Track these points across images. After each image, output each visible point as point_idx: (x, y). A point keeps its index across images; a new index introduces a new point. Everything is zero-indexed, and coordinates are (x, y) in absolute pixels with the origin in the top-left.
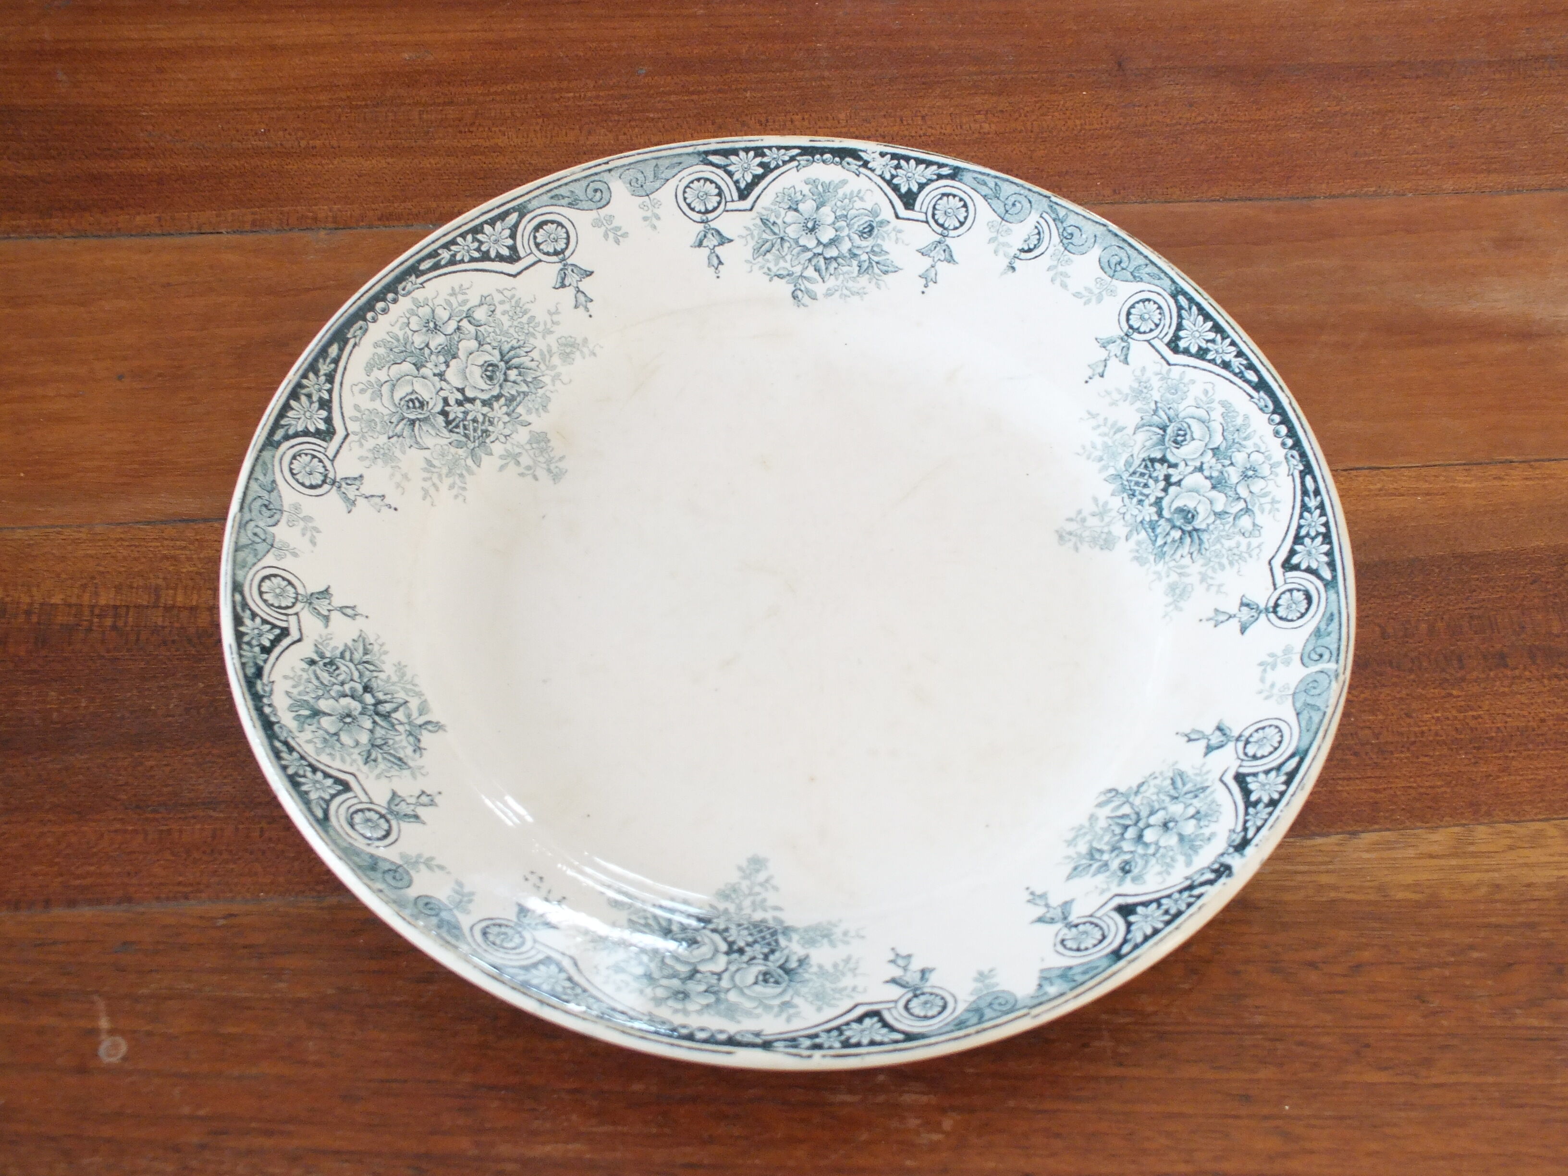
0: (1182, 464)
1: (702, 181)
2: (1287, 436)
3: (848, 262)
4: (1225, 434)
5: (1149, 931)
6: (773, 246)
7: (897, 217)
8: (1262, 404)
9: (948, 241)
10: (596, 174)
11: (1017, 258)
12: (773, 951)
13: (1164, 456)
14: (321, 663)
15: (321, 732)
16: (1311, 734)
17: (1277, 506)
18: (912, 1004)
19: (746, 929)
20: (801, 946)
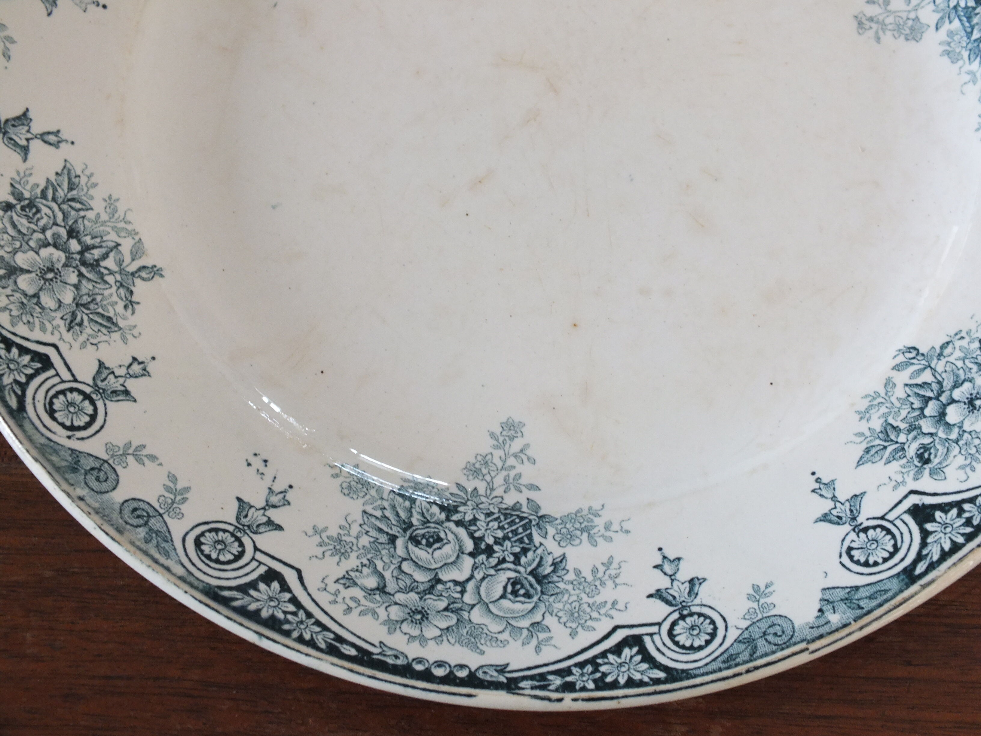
5: (947, 546)
12: (525, 551)
14: (18, 207)
15: (17, 295)
18: (678, 629)
19: (495, 520)
20: (557, 543)
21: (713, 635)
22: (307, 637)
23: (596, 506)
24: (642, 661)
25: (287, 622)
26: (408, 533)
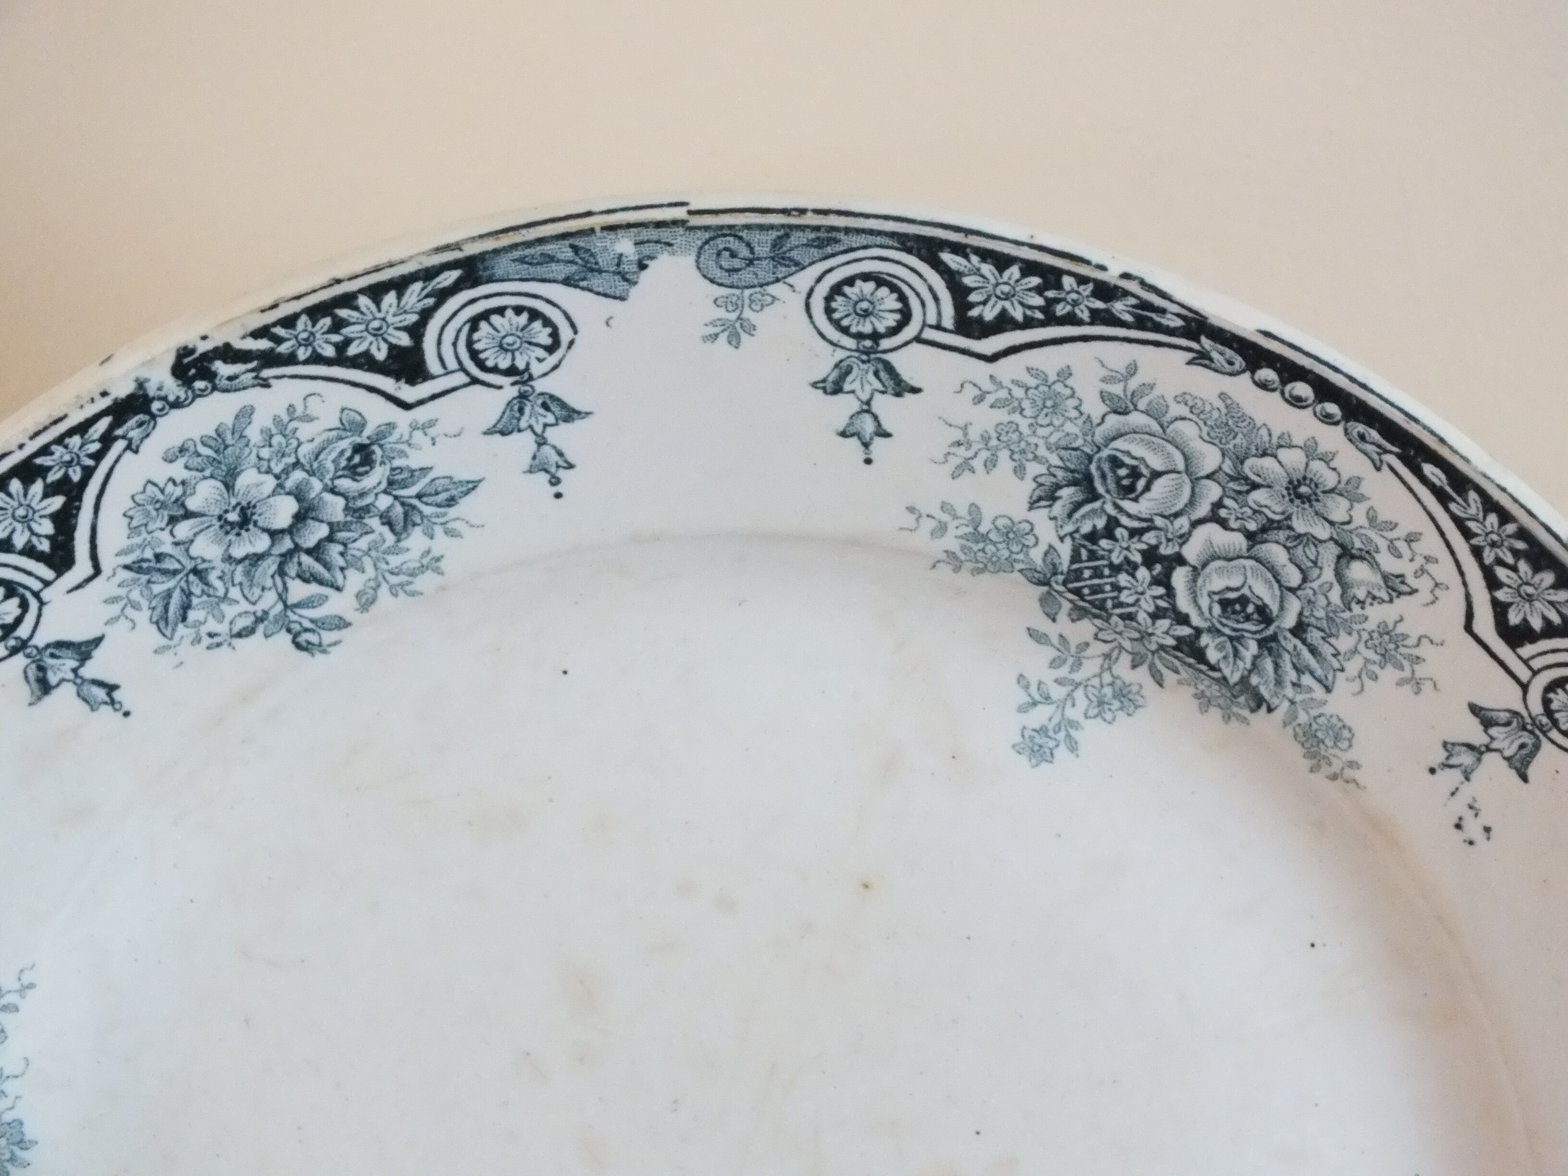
18: (891, 320)
19: (1121, 605)
20: (1036, 531)
21: (837, 290)
22: (1493, 519)
23: (945, 570)
24: (970, 290)
25: (1516, 553)
26: (1270, 631)
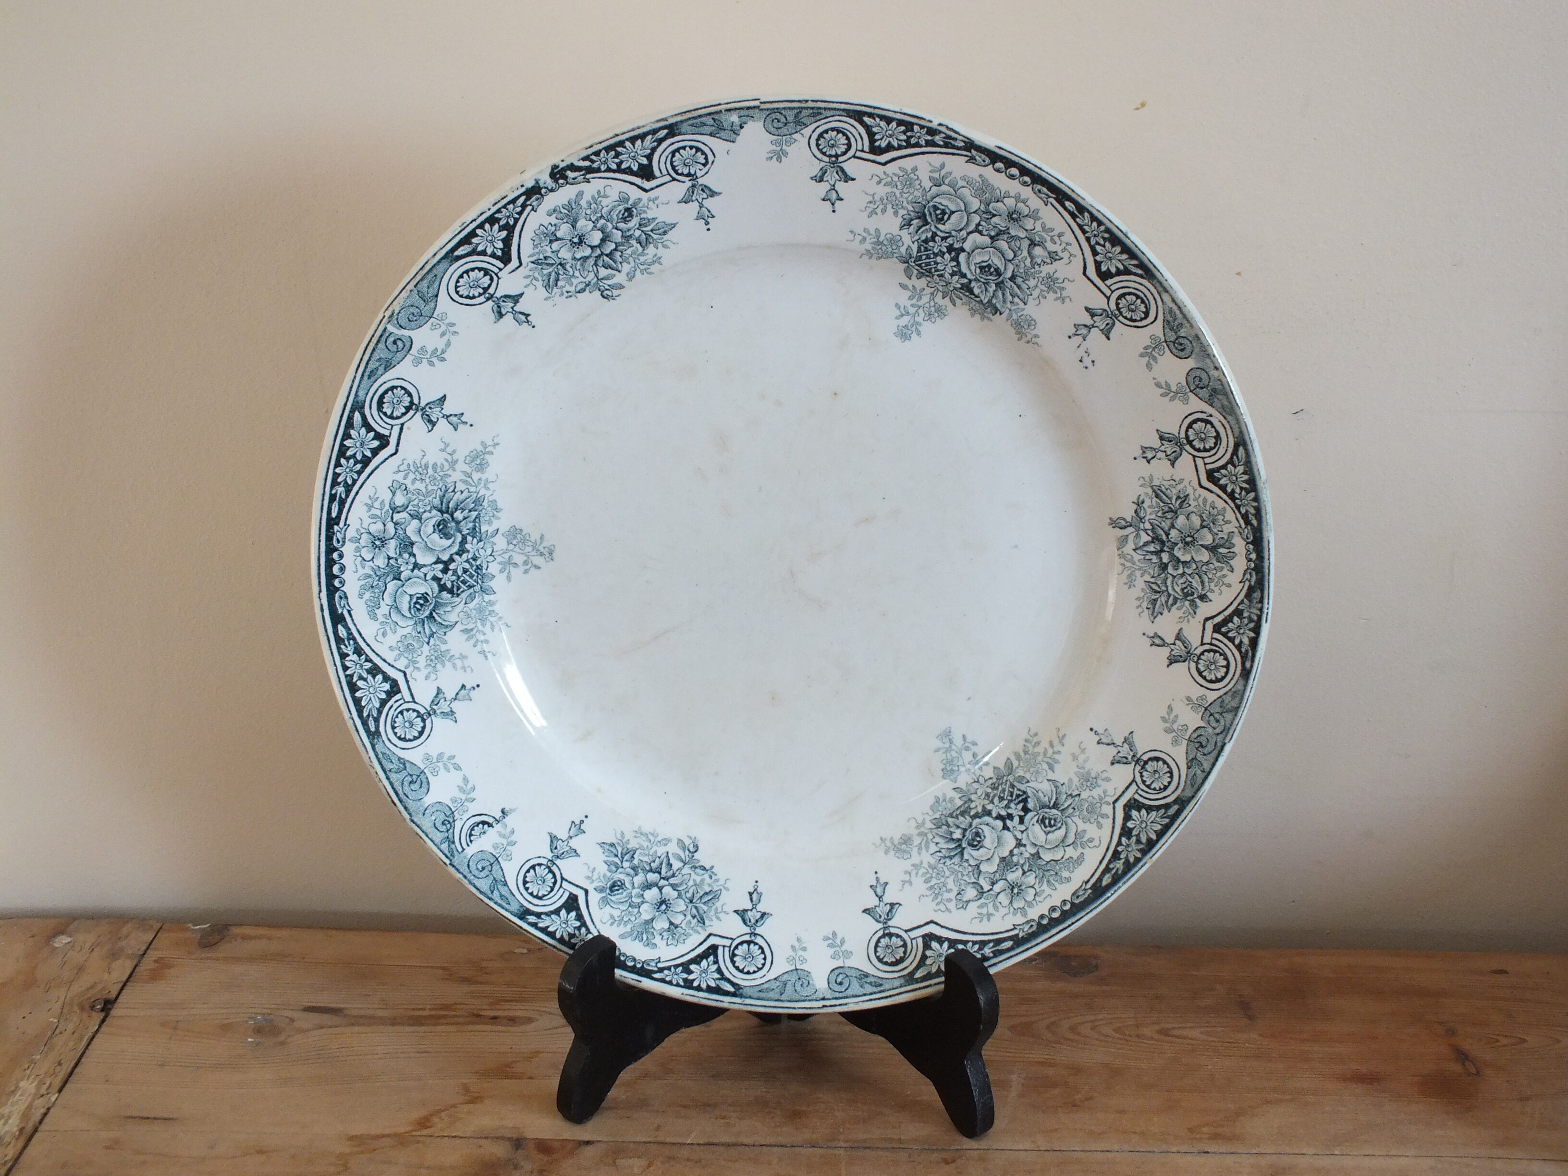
0: (428, 577)
1: (746, 970)
2: (335, 563)
3: (641, 865)
4: (384, 589)
5: (639, 142)
6: (701, 897)
7: (586, 892)
8: (343, 602)
9: (550, 856)
10: (836, 998)
11: (496, 820)
12: (926, 241)
13: (440, 591)
14: (1195, 596)
15: (1215, 531)
16: (435, 271)
17: (369, 502)
18: (843, 148)
19: (938, 270)
20: (903, 239)
21: (821, 136)
22: (1095, 224)
23: (865, 258)
24: (876, 134)
25: (1105, 239)
26: (1000, 279)
